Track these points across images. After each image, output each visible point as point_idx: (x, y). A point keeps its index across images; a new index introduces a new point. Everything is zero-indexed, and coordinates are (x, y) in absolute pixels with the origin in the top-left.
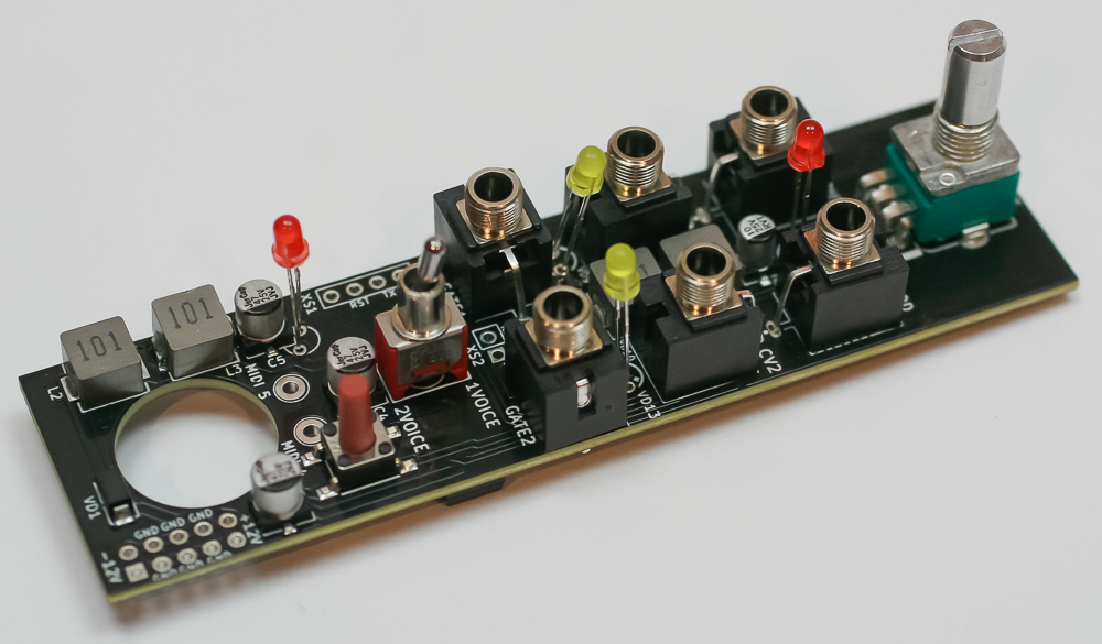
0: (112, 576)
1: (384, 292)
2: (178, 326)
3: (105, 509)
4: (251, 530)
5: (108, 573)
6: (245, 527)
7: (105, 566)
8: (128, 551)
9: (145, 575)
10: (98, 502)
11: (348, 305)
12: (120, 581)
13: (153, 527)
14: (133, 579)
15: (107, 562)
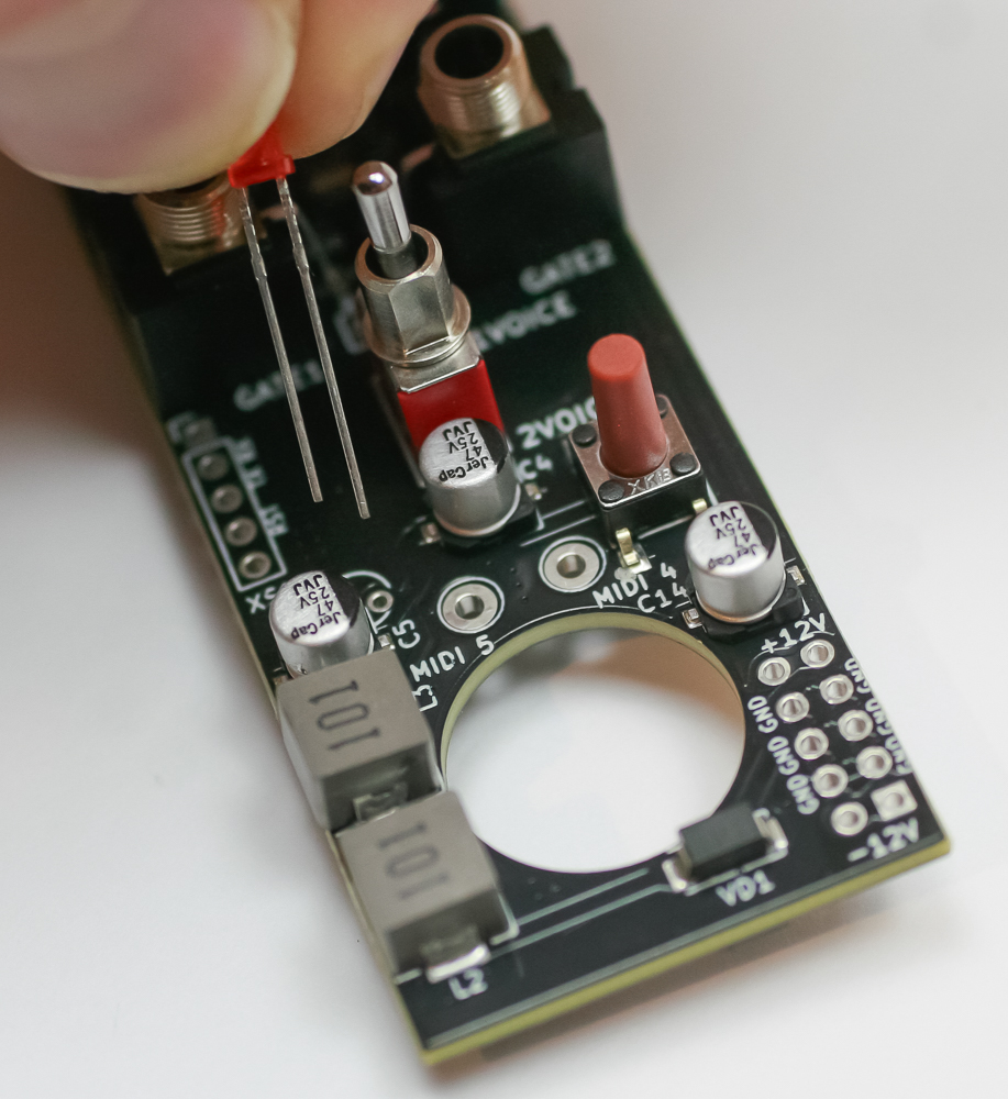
0: (904, 837)
1: (250, 487)
2: (375, 733)
3: (748, 867)
4: (796, 634)
5: (897, 844)
6: (791, 643)
7: (880, 851)
8: (846, 820)
9: (901, 788)
10: (732, 880)
11: (279, 539)
12: (914, 824)
13: (791, 785)
14: (910, 805)
15: (871, 850)
